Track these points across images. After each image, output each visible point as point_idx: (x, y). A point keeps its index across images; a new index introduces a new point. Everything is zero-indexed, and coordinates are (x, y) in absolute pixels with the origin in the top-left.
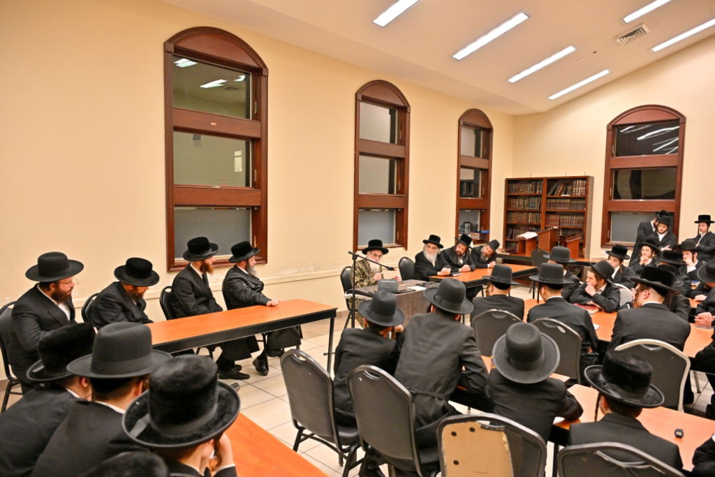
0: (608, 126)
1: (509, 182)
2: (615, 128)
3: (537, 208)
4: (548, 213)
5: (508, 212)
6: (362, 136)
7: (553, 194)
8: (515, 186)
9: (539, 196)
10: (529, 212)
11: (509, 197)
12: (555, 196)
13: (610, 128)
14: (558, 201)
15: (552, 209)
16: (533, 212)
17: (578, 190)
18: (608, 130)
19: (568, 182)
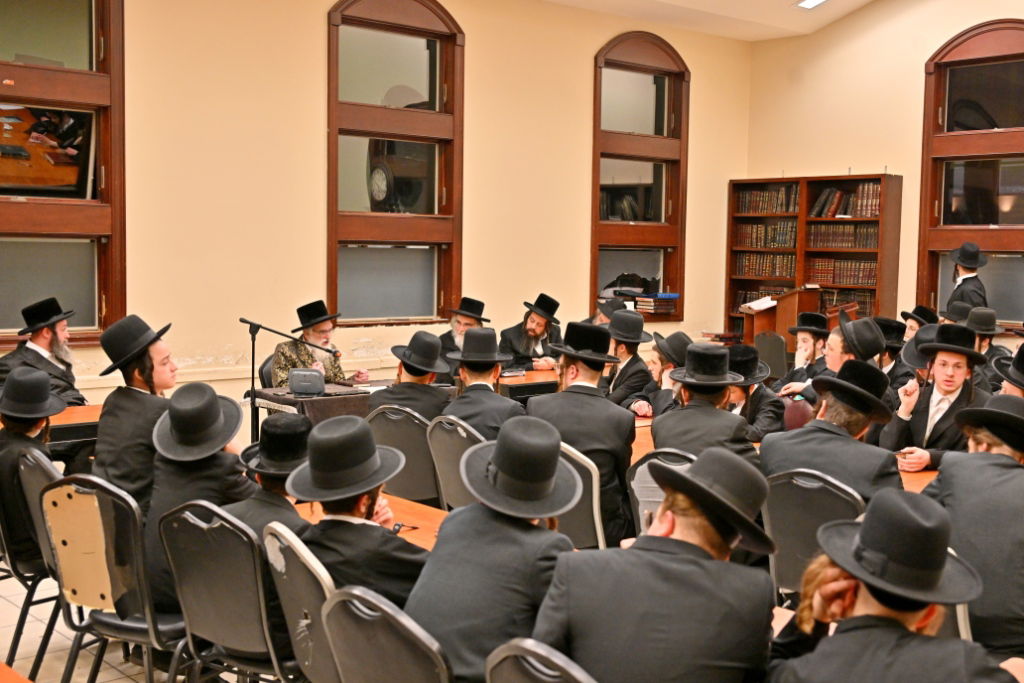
0: (927, 65)
1: (738, 189)
2: (942, 70)
3: (789, 245)
4: (812, 256)
5: (735, 255)
6: (343, 97)
7: (819, 214)
8: (747, 196)
9: (794, 218)
10: (775, 253)
11: (738, 222)
12: (824, 217)
13: (932, 69)
14: (832, 228)
15: (820, 247)
16: (783, 253)
17: (867, 204)
18: (928, 74)
19: (848, 186)
